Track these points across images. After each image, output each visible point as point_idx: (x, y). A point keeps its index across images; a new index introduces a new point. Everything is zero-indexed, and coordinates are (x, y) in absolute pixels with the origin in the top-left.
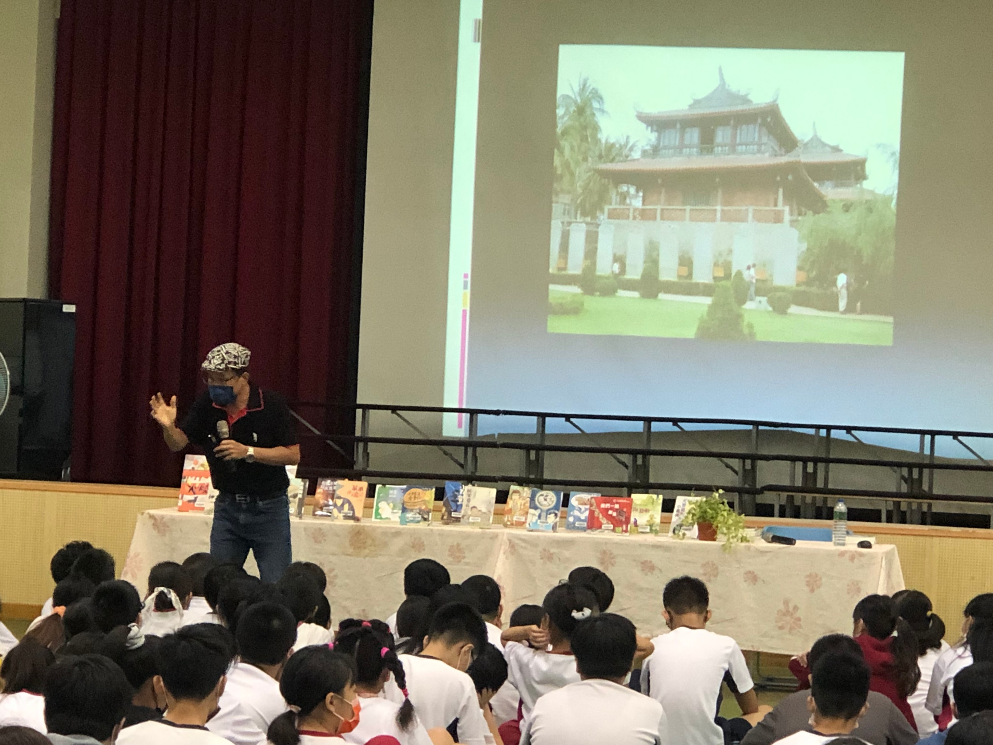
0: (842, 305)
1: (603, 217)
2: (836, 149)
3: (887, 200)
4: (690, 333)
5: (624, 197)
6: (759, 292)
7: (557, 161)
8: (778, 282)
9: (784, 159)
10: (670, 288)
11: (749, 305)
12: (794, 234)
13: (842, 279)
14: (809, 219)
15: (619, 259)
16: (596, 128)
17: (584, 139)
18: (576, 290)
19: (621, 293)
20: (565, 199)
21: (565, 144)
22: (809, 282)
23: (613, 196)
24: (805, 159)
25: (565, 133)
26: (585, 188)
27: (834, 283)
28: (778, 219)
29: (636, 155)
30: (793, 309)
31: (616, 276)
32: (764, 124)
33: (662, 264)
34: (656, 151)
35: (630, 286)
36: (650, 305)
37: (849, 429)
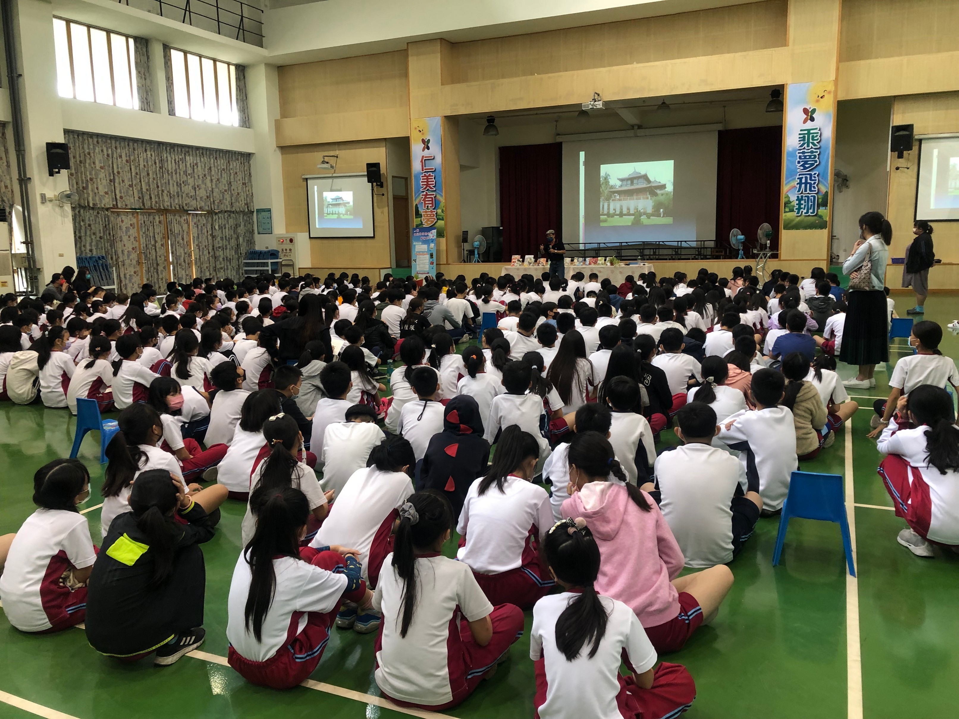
0: (662, 216)
1: (611, 201)
2: (660, 182)
3: (671, 192)
4: (630, 224)
5: (615, 196)
6: (644, 214)
7: (601, 190)
8: (648, 212)
9: (649, 185)
10: (625, 215)
11: (642, 217)
12: (651, 201)
13: (662, 210)
14: (654, 198)
15: (614, 210)
16: (609, 182)
17: (606, 185)
18: (606, 217)
19: (615, 217)
20: (603, 198)
21: (602, 186)
22: (655, 211)
23: (613, 196)
24: (653, 185)
25: (603, 183)
26: (607, 195)
27: (660, 211)
28: (648, 198)
29: (617, 187)
30: (651, 217)
31: (614, 213)
32: (644, 178)
33: (623, 210)
34: (621, 186)
35: (617, 215)
36: (621, 219)
37: (663, 242)
